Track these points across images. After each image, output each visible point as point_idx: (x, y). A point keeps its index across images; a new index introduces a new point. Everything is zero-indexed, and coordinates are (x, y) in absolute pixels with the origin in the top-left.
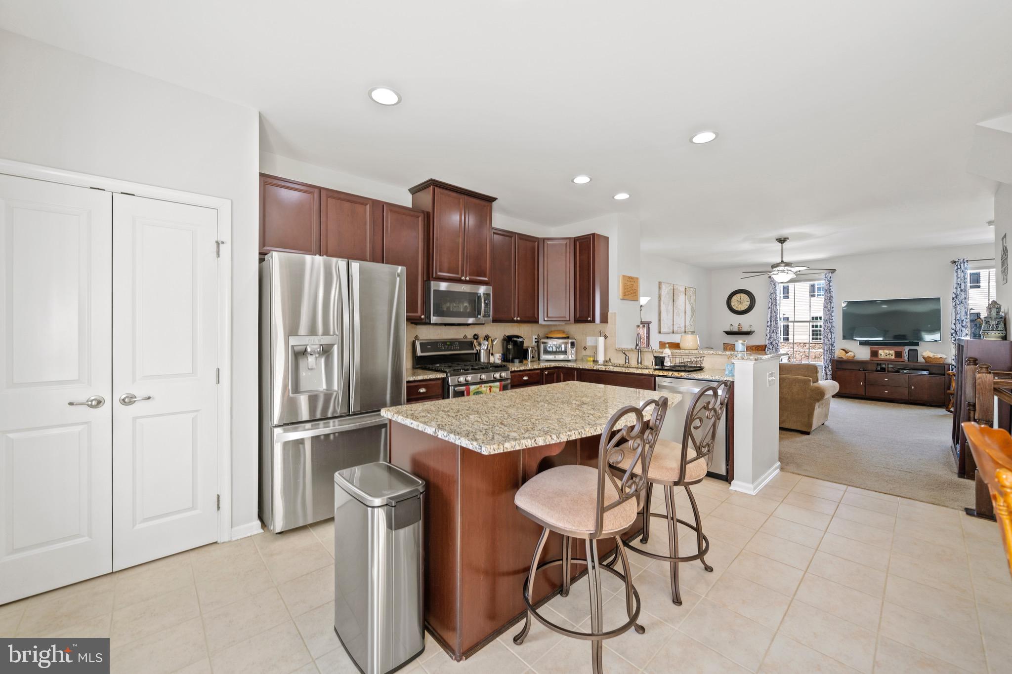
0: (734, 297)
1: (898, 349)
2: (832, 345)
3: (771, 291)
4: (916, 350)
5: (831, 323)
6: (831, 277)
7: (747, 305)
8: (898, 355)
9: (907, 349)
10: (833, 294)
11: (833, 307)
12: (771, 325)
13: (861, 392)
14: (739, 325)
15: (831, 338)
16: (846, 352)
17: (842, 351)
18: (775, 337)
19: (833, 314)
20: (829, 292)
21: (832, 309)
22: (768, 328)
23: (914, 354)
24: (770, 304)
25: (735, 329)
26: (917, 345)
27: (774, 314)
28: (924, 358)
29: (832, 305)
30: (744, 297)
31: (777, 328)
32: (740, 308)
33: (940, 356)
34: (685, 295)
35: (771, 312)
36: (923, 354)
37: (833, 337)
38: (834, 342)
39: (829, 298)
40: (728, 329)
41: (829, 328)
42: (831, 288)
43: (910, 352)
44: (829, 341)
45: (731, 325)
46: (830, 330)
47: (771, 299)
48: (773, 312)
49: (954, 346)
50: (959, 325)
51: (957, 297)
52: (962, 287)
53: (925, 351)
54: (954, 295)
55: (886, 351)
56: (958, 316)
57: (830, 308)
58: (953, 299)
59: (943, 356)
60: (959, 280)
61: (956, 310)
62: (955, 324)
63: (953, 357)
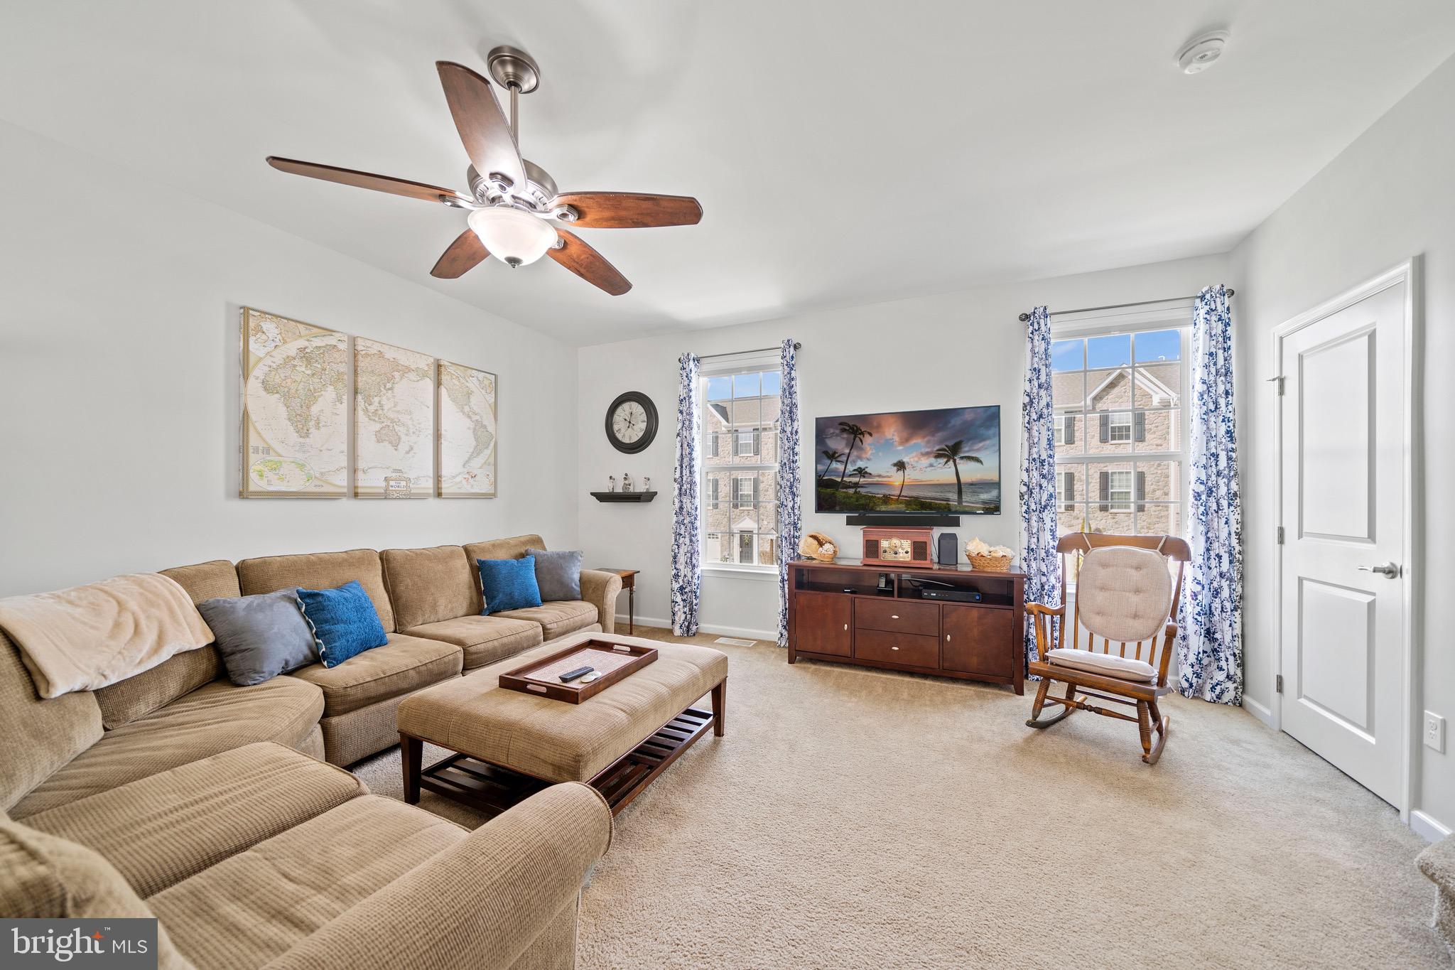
0: (619, 411)
1: (919, 534)
3: (683, 394)
4: (954, 537)
5: (793, 471)
6: (792, 357)
7: (641, 430)
8: (920, 550)
9: (937, 532)
10: (799, 399)
11: (797, 432)
12: (682, 477)
13: (845, 648)
14: (625, 479)
15: (793, 509)
16: (821, 544)
17: (811, 540)
18: (689, 505)
19: (798, 449)
20: (790, 393)
21: (795, 437)
22: (677, 486)
23: (949, 545)
24: (680, 426)
25: (619, 490)
26: (956, 523)
27: (688, 450)
28: (969, 557)
29: (795, 424)
30: (637, 408)
31: (692, 483)
32: (630, 438)
33: (1001, 554)
34: (438, 384)
35: (682, 446)
37: (796, 506)
38: (798, 519)
39: (788, 408)
40: (605, 488)
41: (789, 483)
42: (793, 383)
43: (942, 541)
44: (789, 514)
45: (611, 477)
46: (791, 487)
47: (681, 412)
48: (685, 446)
49: (1025, 524)
50: (1035, 474)
51: (1031, 402)
52: (1043, 378)
53: (972, 539)
54: (1027, 400)
55: (895, 541)
56: (1035, 450)
57: (792, 434)
58: (1025, 405)
59: (1008, 552)
60: (1036, 359)
61: (1030, 436)
62: (1027, 470)
63: (1025, 554)
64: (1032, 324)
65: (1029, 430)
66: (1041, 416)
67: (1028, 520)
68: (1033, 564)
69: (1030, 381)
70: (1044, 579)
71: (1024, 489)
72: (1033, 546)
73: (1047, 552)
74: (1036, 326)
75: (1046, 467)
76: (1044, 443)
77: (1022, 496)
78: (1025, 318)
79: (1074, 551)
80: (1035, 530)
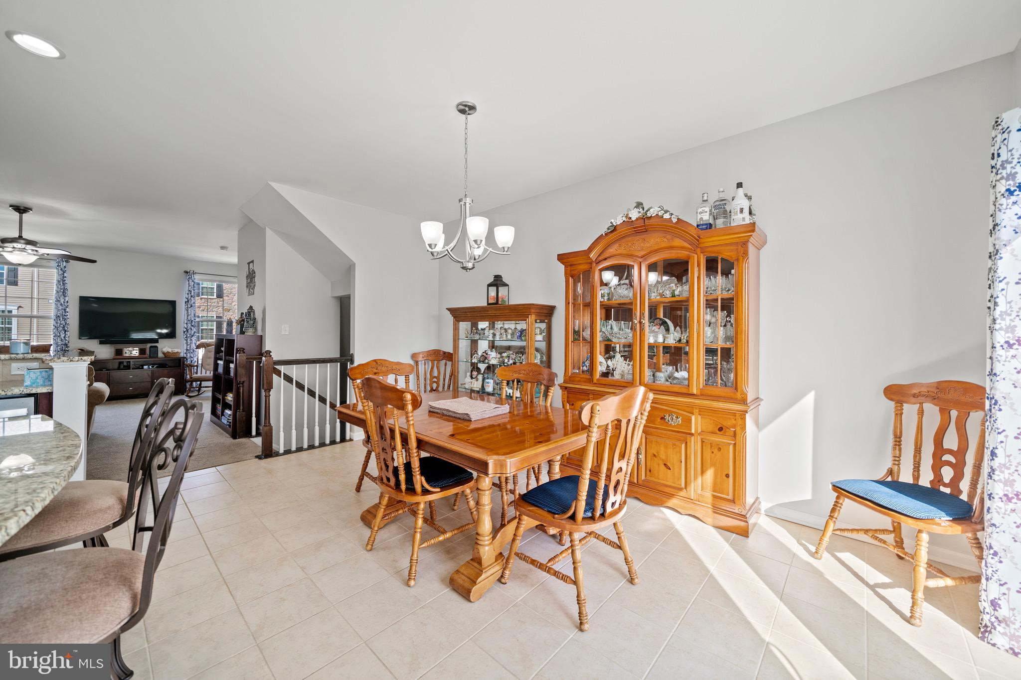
1: (142, 346)
2: (66, 345)
4: (156, 347)
5: (64, 320)
6: (65, 267)
8: (142, 352)
9: (148, 345)
10: (68, 286)
11: (67, 302)
15: (65, 337)
19: (68, 310)
20: (63, 284)
21: (66, 304)
23: (154, 349)
26: (158, 342)
28: (163, 353)
29: (67, 299)
33: (176, 351)
36: (164, 350)
37: (67, 336)
38: (68, 342)
39: (62, 291)
41: (62, 326)
42: (65, 279)
43: (151, 349)
46: (64, 327)
49: (185, 342)
50: (189, 325)
51: (188, 301)
52: (193, 294)
53: (165, 347)
54: (187, 300)
55: (130, 349)
56: (189, 317)
57: (64, 302)
58: (186, 302)
59: (179, 351)
60: (190, 287)
61: (188, 312)
62: (186, 324)
63: (185, 351)
64: (189, 276)
65: (187, 310)
66: (191, 306)
67: (187, 340)
68: (188, 355)
69: (188, 294)
70: (192, 359)
71: (185, 330)
72: (188, 349)
73: (193, 350)
74: (190, 277)
75: (193, 323)
76: (193, 315)
77: (184, 332)
78: (186, 272)
79: (202, 349)
80: (189, 343)
